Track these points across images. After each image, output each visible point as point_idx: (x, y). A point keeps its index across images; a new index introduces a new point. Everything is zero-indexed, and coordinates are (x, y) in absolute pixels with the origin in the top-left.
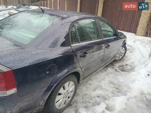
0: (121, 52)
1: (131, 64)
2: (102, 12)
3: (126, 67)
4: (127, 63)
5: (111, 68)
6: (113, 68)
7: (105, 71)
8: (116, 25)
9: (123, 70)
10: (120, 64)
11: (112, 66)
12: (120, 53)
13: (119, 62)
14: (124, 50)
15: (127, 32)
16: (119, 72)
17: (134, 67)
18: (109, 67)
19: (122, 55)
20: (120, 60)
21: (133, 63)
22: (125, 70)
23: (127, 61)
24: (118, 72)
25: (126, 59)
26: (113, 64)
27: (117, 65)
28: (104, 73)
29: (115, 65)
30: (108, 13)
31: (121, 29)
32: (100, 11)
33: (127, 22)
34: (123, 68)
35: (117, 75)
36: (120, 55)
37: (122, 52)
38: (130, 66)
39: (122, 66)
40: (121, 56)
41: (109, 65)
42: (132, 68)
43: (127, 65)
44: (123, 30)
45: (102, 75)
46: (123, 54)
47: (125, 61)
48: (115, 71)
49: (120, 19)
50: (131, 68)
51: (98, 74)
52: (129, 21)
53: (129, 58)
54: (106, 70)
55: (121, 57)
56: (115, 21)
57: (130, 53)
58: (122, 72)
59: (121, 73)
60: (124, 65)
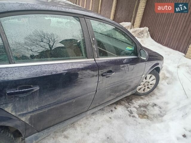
0: (149, 82)
1: (162, 105)
2: (142, 15)
3: (152, 108)
4: (156, 101)
5: (123, 107)
6: (127, 108)
7: (112, 111)
8: (159, 36)
9: (143, 115)
10: (143, 102)
11: (127, 104)
12: (147, 83)
13: (142, 98)
14: (154, 79)
15: (174, 49)
16: (134, 118)
17: (164, 112)
18: (121, 104)
19: (149, 86)
20: (147, 94)
21: (167, 103)
22: (147, 114)
23: (157, 98)
24: (133, 116)
25: (158, 94)
26: (131, 100)
27: (137, 103)
28: (106, 116)
29: (134, 102)
30: (150, 17)
31: (165, 44)
32: (141, 13)
33: (176, 34)
34: (146, 110)
35: (127, 124)
36: (146, 87)
37: (151, 83)
38: (160, 108)
39: (145, 106)
40: (148, 88)
41: (123, 101)
42: (161, 112)
43: (155, 105)
44: (167, 46)
45: (100, 120)
46: (153, 86)
47: (154, 97)
48: (129, 113)
49: (166, 28)
50: (159, 112)
51: (94, 117)
52: (179, 32)
53: (163, 92)
54: (113, 109)
55: (148, 90)
56: (159, 31)
57: (168, 84)
58: (140, 119)
59: (137, 121)
60: (150, 104)
